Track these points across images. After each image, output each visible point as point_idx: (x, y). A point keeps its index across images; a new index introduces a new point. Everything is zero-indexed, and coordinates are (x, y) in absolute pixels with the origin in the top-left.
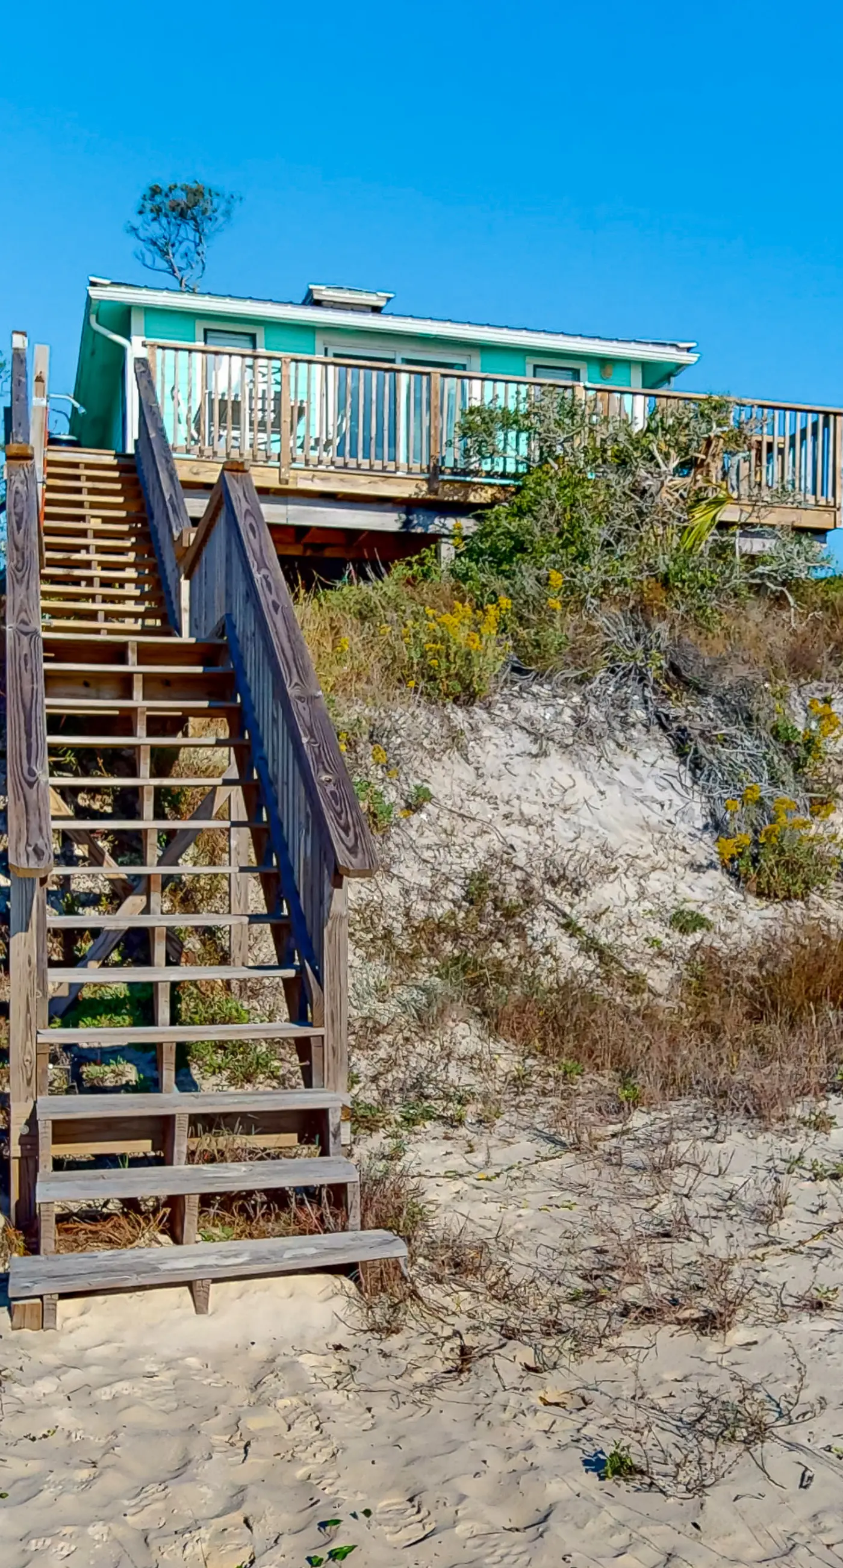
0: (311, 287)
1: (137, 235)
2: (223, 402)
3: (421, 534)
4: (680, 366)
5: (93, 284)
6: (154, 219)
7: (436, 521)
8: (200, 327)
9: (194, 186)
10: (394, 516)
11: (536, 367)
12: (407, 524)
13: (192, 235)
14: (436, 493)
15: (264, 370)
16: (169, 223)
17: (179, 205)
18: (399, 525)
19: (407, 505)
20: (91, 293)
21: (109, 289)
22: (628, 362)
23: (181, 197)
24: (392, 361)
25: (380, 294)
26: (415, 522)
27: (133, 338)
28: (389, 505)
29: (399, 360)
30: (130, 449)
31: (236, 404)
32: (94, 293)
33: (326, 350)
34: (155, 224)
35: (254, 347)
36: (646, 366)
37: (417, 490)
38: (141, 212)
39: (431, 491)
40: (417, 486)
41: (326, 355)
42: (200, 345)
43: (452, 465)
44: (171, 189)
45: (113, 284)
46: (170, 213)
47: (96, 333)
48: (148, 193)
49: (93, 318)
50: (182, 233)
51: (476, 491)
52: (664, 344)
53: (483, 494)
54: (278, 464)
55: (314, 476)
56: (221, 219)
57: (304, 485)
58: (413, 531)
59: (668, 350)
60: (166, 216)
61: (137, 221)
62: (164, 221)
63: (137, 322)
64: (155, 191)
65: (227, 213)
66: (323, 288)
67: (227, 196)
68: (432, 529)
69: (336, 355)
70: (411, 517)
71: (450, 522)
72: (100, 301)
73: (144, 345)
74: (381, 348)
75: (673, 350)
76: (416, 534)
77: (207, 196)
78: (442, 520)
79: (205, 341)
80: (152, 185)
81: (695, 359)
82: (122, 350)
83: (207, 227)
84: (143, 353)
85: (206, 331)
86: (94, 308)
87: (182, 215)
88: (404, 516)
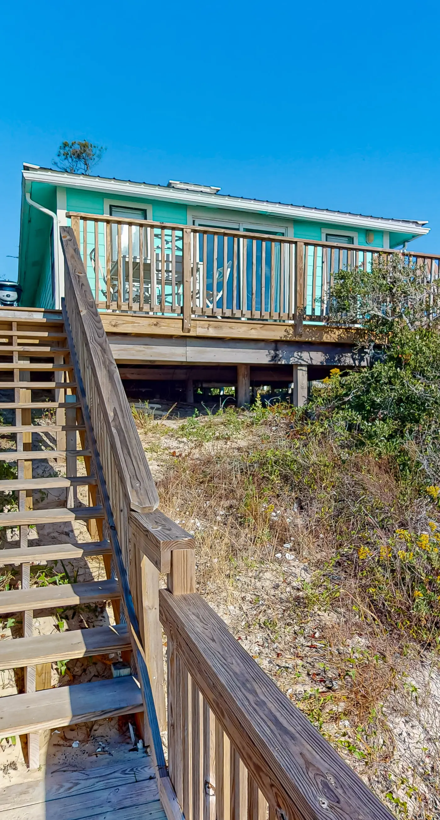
0: (170, 181)
1: (57, 166)
2: (136, 264)
3: (285, 365)
4: (414, 236)
5: (26, 168)
6: (65, 159)
7: (295, 354)
8: (107, 203)
9: (84, 142)
10: (266, 352)
11: (327, 235)
12: (275, 357)
13: (83, 166)
14: (301, 336)
15: (169, 239)
16: (72, 160)
17: (77, 152)
18: (269, 358)
19: (277, 344)
20: (25, 175)
21: (39, 172)
22: (381, 232)
23: (77, 147)
24: (238, 229)
25: (212, 187)
26: (281, 356)
27: (58, 211)
28: (262, 344)
29: (241, 229)
30: (58, 306)
31: (148, 267)
32: (28, 175)
33: (194, 221)
34: (66, 161)
35: (146, 219)
36: (392, 235)
37: (285, 334)
38: (59, 156)
39: (295, 333)
40: (286, 331)
41: (194, 224)
42: (107, 216)
43: (310, 314)
44: (73, 144)
45: (42, 169)
46: (73, 156)
47: (31, 206)
48: (62, 145)
49: (28, 196)
50: (79, 165)
51: (327, 332)
52: (408, 222)
53: (333, 335)
54: (181, 317)
55: (209, 325)
56: (97, 159)
57: (200, 331)
58: (279, 363)
59: (411, 225)
60: (71, 157)
61: (57, 159)
62: (70, 160)
63: (61, 199)
64: (65, 145)
65: (99, 157)
66: (178, 182)
67: (99, 148)
68: (292, 361)
69: (200, 225)
70: (277, 352)
71: (305, 355)
72: (32, 182)
73: (69, 217)
74: (230, 221)
75: (414, 226)
76: (281, 365)
77: (90, 147)
78: (299, 354)
79: (111, 214)
80: (64, 141)
81: (428, 232)
82: (51, 218)
83: (90, 162)
84: (67, 222)
85: (111, 206)
86: (28, 188)
87: (79, 157)
88: (272, 352)
